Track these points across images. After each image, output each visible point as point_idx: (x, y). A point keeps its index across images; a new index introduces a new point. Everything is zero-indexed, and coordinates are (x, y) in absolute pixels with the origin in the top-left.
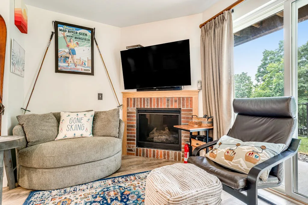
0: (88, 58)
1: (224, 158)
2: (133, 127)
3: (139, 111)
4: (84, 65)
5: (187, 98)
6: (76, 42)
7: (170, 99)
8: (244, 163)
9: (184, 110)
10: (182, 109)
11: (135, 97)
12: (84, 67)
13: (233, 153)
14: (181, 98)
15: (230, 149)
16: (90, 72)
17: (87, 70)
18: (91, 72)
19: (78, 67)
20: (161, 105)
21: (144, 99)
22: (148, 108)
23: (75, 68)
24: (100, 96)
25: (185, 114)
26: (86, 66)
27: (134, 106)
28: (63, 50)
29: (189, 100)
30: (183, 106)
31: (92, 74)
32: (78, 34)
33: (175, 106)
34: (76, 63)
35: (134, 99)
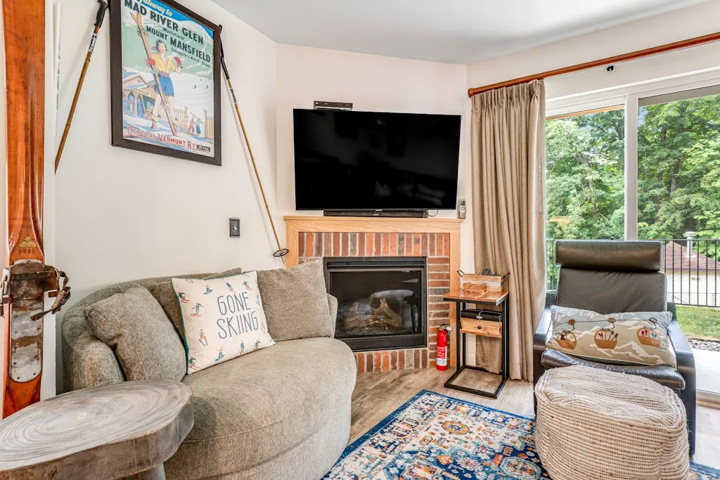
0: (206, 112)
1: (595, 345)
3: (329, 263)
4: (196, 133)
5: (440, 235)
6: (175, 54)
7: (405, 237)
8: (641, 349)
9: (433, 261)
10: (429, 257)
11: (322, 229)
12: (197, 138)
13: (613, 336)
14: (428, 235)
15: (602, 330)
16: (211, 154)
17: (203, 148)
18: (213, 156)
19: (181, 136)
20: (386, 250)
21: (345, 235)
22: (354, 256)
23: (173, 137)
24: (234, 228)
25: (434, 269)
26: (202, 135)
27: (319, 253)
28: (136, 73)
29: (443, 240)
30: (432, 250)
31: (216, 161)
32: (180, 33)
33: (415, 251)
34: (175, 122)
35: (319, 234)
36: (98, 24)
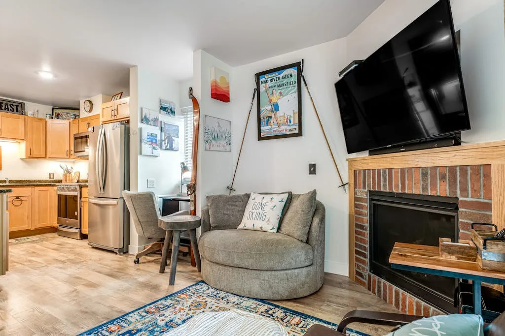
0: (294, 111)
2: (363, 229)
3: (372, 196)
4: (289, 123)
5: (476, 169)
6: (279, 91)
7: (429, 172)
9: (467, 204)
10: (461, 199)
11: (366, 167)
12: (289, 126)
14: (458, 168)
16: (297, 131)
17: (292, 130)
18: (298, 132)
20: (410, 188)
21: (379, 170)
22: (385, 191)
23: (279, 129)
24: (312, 169)
25: (467, 216)
26: (292, 123)
27: (364, 187)
28: (266, 108)
29: (482, 175)
30: (464, 190)
31: (300, 134)
32: (281, 79)
33: (442, 190)
34: (280, 122)
35: (364, 171)
36: (253, 98)
